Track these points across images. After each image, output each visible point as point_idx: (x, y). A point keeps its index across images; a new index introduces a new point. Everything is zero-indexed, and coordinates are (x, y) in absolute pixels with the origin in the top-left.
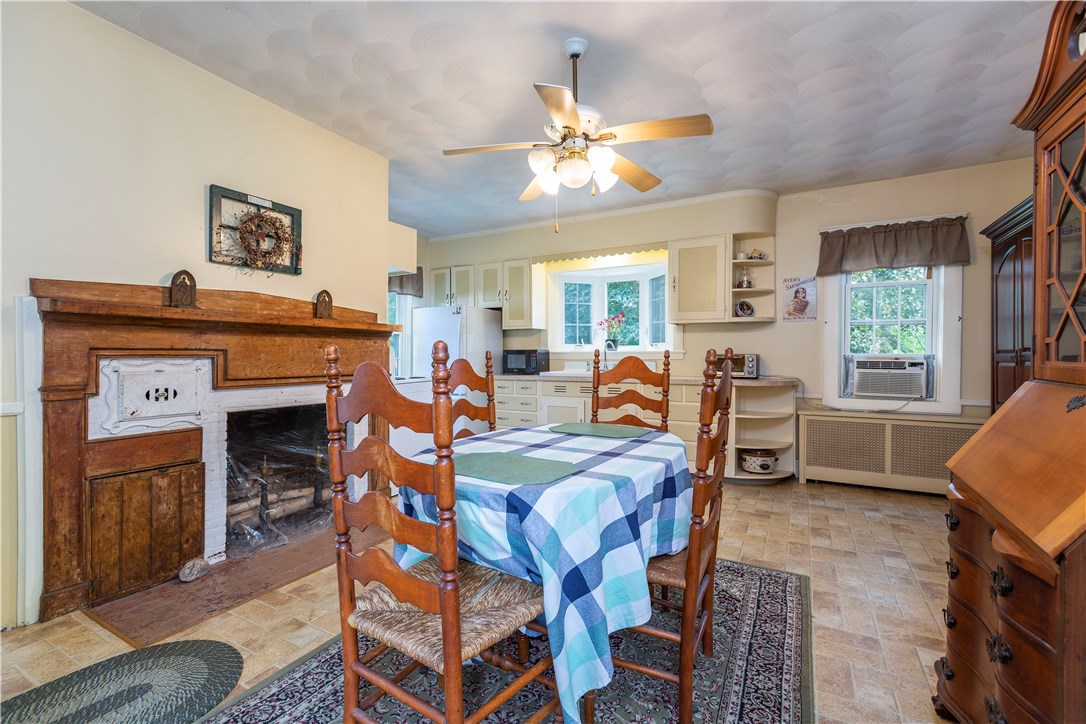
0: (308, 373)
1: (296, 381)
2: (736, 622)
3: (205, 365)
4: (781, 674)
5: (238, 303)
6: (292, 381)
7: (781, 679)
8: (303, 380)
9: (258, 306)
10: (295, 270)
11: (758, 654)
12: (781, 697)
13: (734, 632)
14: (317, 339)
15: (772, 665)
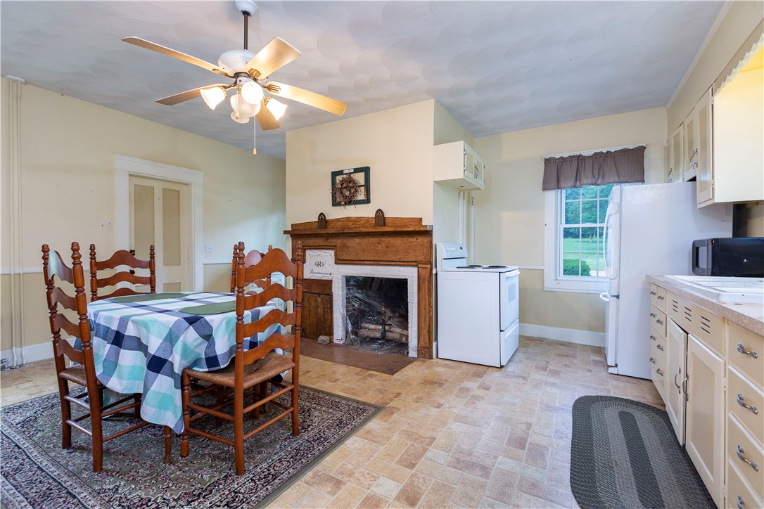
0: (372, 258)
1: (368, 262)
2: (107, 499)
3: (332, 253)
4: (30, 503)
5: (343, 224)
6: (366, 262)
7: (27, 499)
8: (371, 262)
9: (351, 223)
10: (367, 201)
11: (61, 498)
12: (19, 492)
13: (99, 493)
14: (377, 239)
15: (43, 501)
